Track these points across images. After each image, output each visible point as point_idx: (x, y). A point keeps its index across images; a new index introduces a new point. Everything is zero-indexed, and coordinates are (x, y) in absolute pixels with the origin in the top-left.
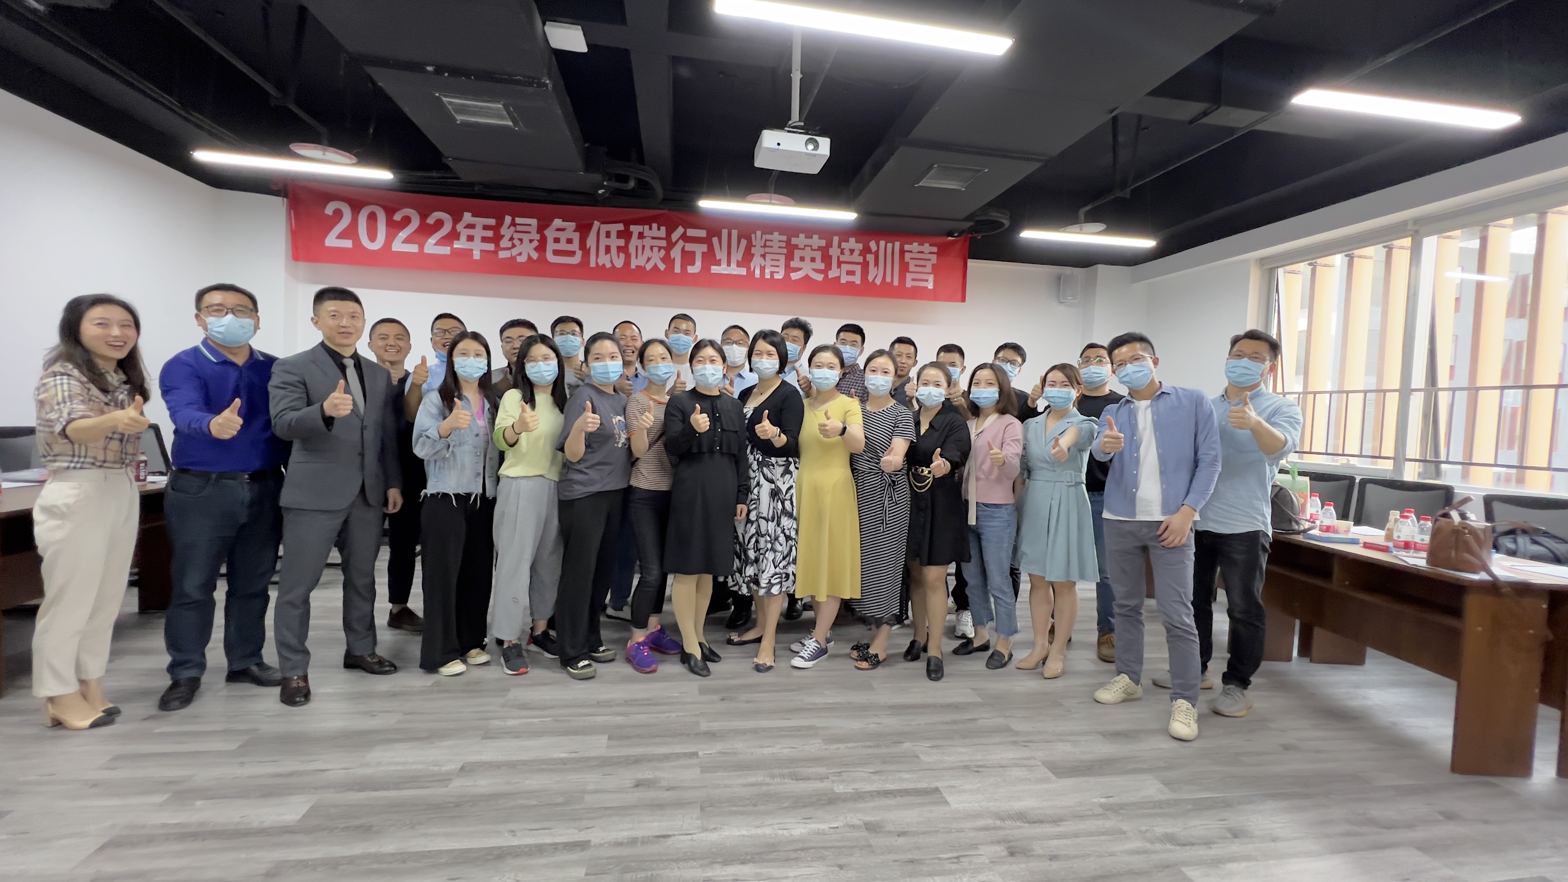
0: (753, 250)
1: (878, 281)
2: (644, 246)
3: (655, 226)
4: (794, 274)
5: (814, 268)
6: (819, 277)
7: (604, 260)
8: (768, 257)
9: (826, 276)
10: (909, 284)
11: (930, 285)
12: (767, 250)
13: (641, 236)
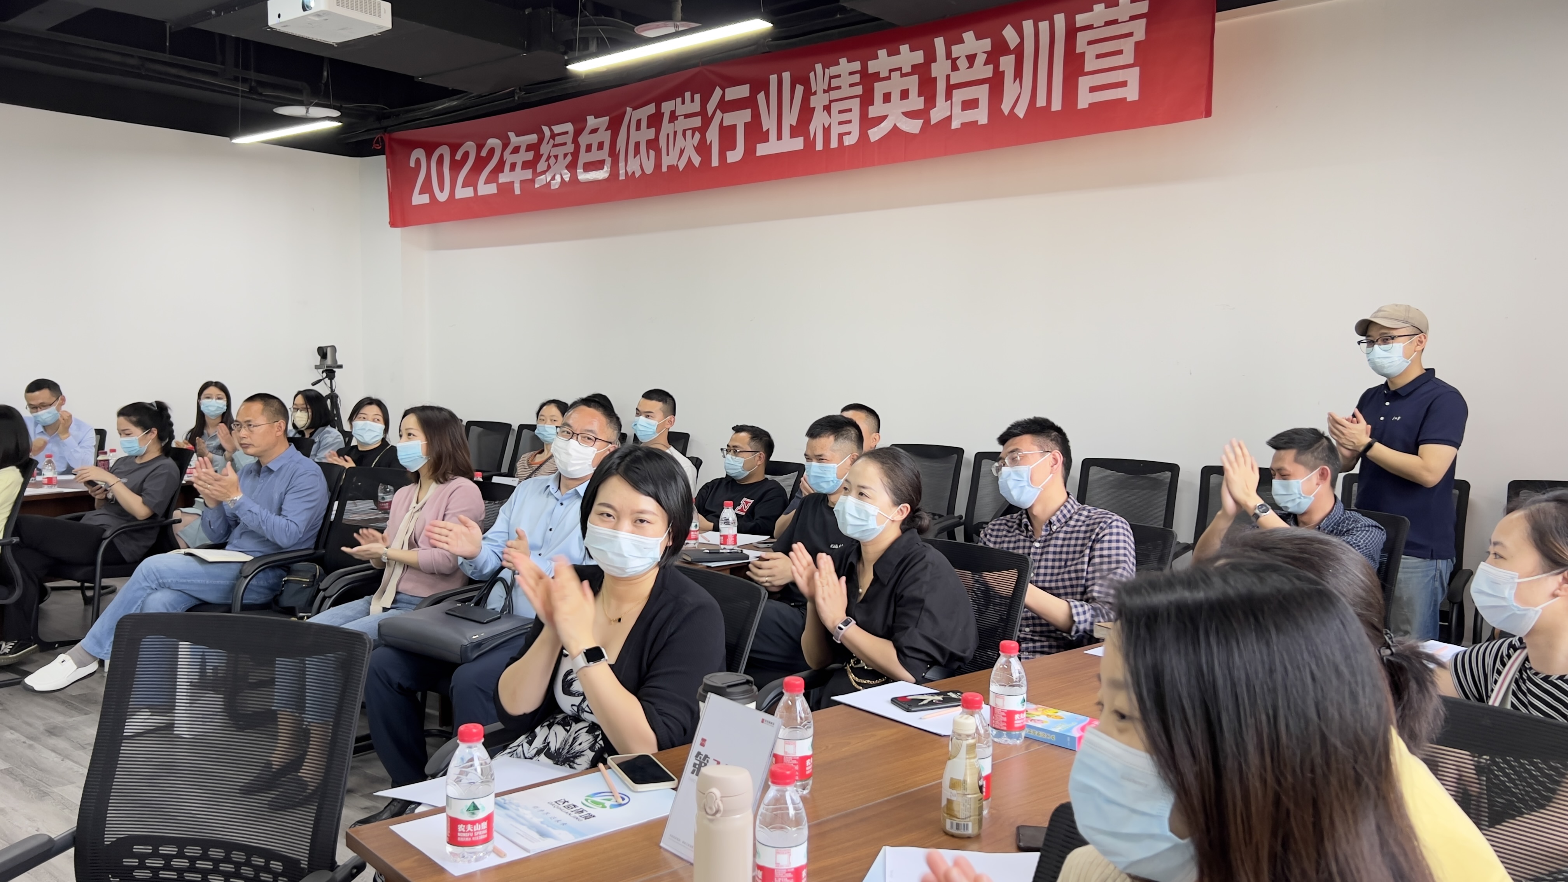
0: (814, 101)
1: (1021, 112)
2: (675, 133)
3: (688, 95)
4: (875, 129)
5: (905, 110)
6: (913, 126)
7: (633, 166)
8: (835, 107)
9: (927, 122)
10: (1084, 99)
11: (1131, 93)
12: (834, 95)
13: (673, 117)
